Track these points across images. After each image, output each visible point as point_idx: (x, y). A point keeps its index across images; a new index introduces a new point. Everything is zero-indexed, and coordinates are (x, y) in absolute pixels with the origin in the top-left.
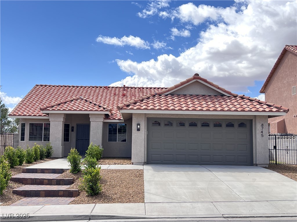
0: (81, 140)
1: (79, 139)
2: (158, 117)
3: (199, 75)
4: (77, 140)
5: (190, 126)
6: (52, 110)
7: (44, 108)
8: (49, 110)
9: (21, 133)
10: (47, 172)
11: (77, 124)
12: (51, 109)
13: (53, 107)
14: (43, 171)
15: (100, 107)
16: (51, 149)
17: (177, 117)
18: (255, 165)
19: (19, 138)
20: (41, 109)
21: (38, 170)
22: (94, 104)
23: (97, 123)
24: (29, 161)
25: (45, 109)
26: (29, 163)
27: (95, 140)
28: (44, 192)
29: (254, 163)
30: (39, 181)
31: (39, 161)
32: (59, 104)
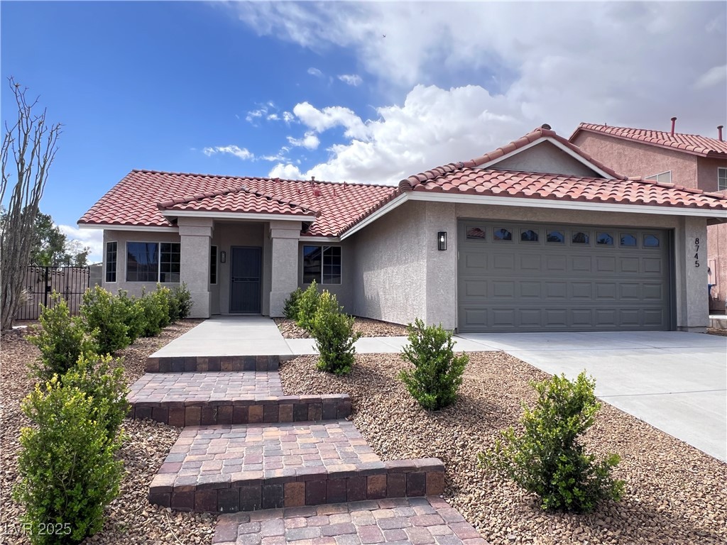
0: (242, 279)
1: (236, 279)
2: (482, 217)
3: (550, 128)
4: (233, 280)
5: (548, 241)
6: (187, 209)
7: (169, 203)
8: (179, 209)
9: (107, 264)
10: (230, 367)
11: (231, 246)
12: (185, 207)
13: (187, 202)
14: (216, 365)
15: (292, 206)
16: (188, 298)
17: (525, 219)
18: (678, 329)
19: (101, 277)
20: (160, 207)
21: (198, 361)
22: (277, 201)
23: (288, 241)
24: (148, 330)
25: (170, 207)
26: (149, 334)
27: (283, 278)
28: (303, 484)
29: (679, 325)
30: (230, 409)
31: (171, 328)
32: (201, 199)
